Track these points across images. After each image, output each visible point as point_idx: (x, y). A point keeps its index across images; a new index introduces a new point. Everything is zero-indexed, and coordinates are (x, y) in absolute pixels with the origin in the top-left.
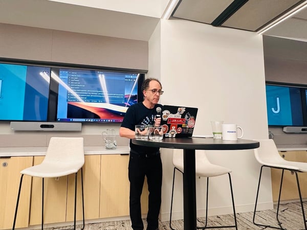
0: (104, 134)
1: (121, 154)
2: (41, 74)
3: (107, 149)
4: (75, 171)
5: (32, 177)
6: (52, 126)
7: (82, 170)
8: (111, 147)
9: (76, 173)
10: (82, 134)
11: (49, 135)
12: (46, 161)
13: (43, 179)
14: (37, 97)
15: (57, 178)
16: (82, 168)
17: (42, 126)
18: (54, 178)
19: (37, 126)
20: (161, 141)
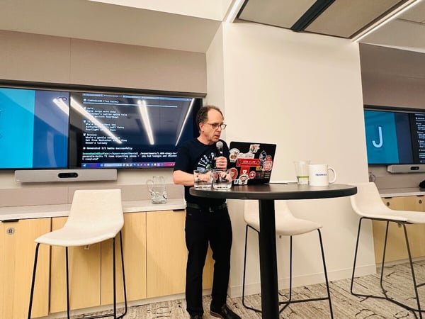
0: (150, 183)
1: (174, 210)
2: (55, 101)
3: (155, 203)
4: (112, 235)
5: (51, 247)
6: (75, 175)
7: (121, 233)
8: (160, 201)
9: (114, 238)
10: (118, 184)
11: (71, 187)
12: (70, 223)
13: (67, 248)
14: (50, 135)
15: (87, 246)
16: (120, 232)
17: (61, 175)
18: (83, 246)
19: (53, 175)
20: (229, 191)
